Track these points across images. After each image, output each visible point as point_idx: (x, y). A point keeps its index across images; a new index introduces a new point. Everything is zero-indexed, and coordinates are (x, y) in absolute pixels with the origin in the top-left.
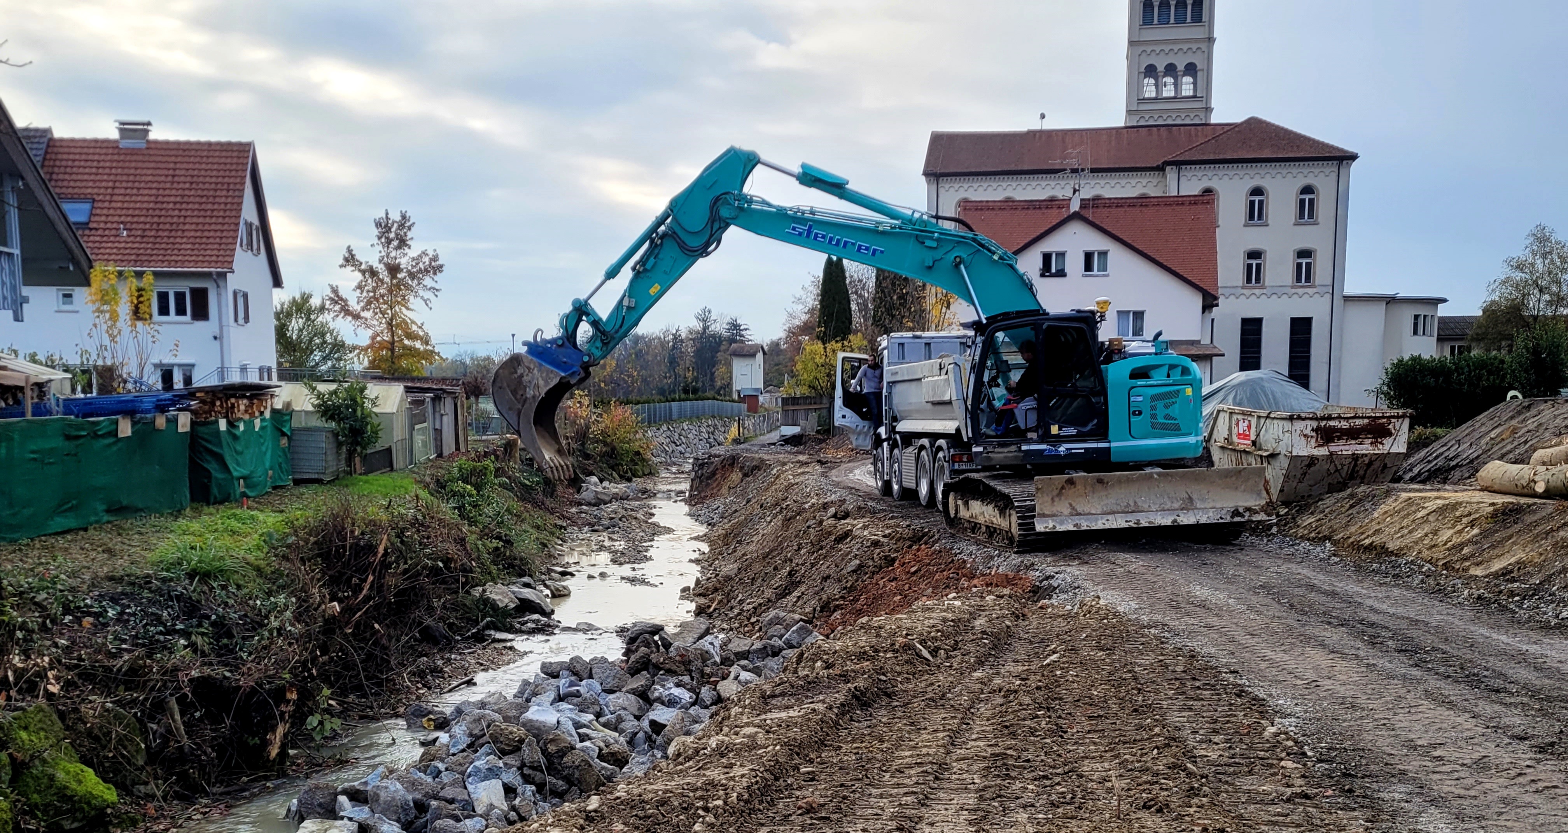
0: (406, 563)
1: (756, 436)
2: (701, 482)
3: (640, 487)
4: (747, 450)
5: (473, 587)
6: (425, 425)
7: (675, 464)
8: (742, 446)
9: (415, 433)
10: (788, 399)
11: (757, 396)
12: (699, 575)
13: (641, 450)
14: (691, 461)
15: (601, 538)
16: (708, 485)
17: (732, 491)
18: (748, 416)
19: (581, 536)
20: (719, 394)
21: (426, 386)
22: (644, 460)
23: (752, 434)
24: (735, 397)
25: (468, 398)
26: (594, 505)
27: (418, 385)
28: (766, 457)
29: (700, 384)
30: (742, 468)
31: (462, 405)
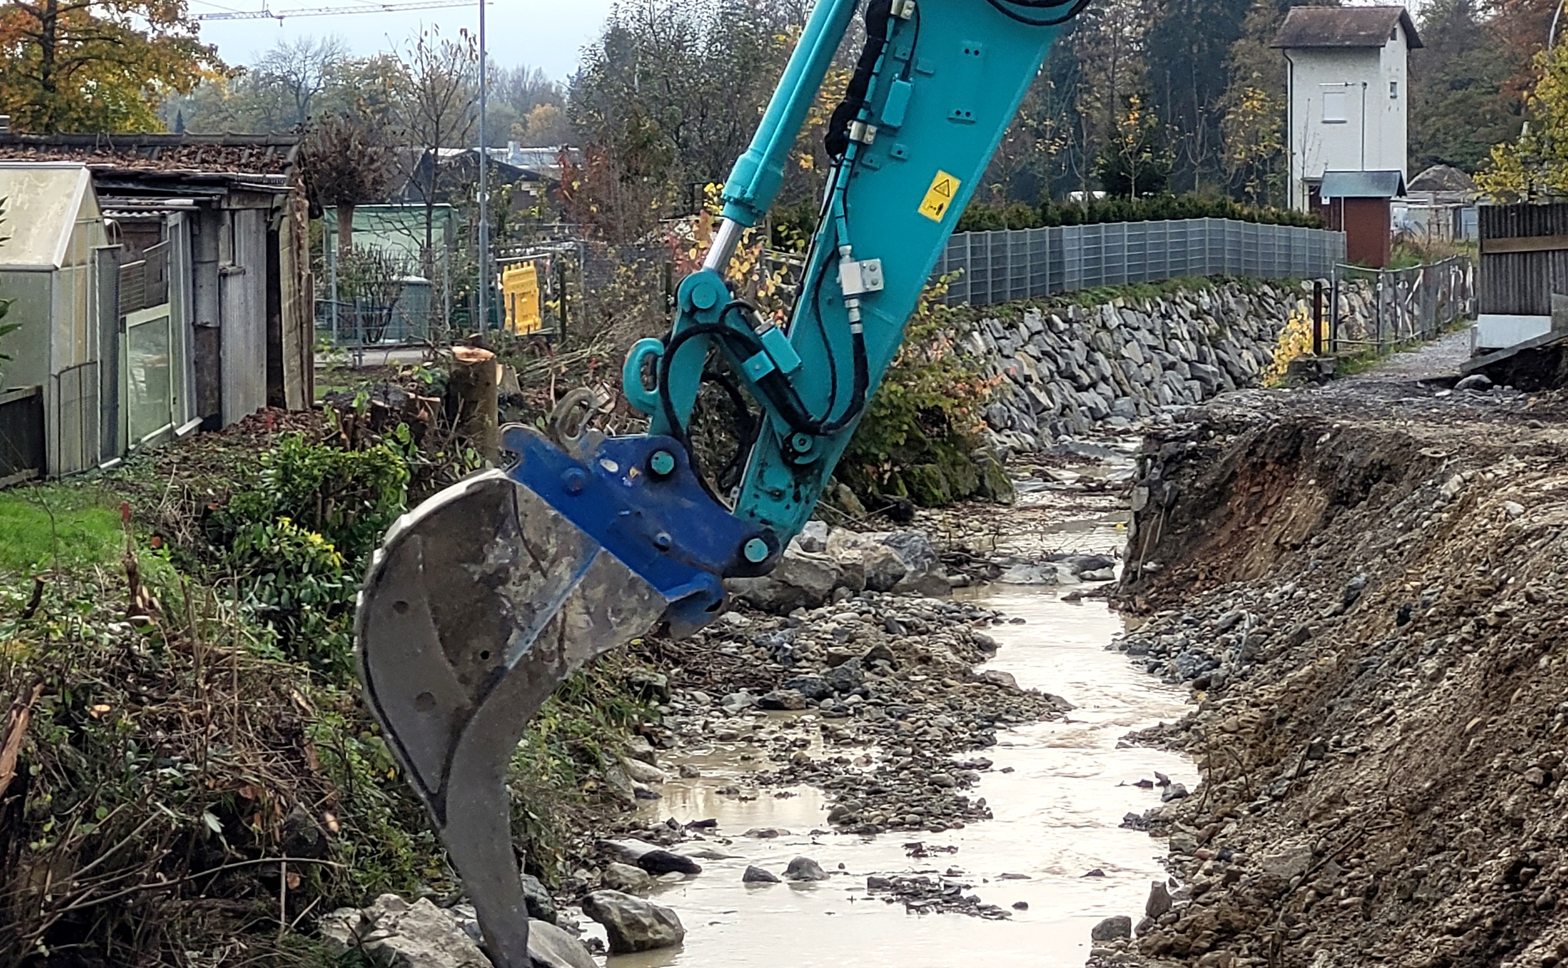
0: (88, 816)
1: (1381, 350)
2: (1171, 526)
3: (940, 541)
4: (1347, 405)
5: (328, 907)
6: (164, 310)
7: (1071, 456)
8: (1329, 390)
9: (126, 340)
10: (1501, 212)
11: (1383, 202)
12: (1164, 877)
13: (947, 405)
14: (1134, 444)
15: (799, 733)
16: (1197, 534)
17: (1288, 560)
18: (1350, 278)
19: (719, 724)
20: (1240, 195)
21: (168, 168)
22: (955, 438)
23: (1365, 343)
24: (1300, 203)
25: (314, 213)
26: (772, 609)
27: (139, 166)
28: (1419, 431)
29: (1169, 158)
30: (1326, 473)
31: (296, 240)
